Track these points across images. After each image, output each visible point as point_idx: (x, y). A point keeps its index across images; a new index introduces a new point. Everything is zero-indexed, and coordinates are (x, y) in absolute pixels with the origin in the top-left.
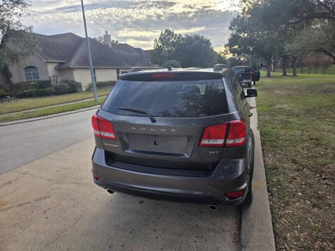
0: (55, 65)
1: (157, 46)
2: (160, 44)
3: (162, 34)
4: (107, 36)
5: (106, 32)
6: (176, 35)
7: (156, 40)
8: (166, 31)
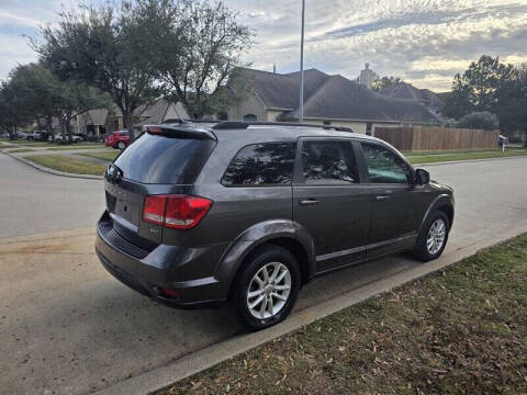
0: (277, 114)
1: (460, 85)
2: (464, 82)
3: (473, 65)
4: (367, 72)
5: (367, 66)
6: (502, 66)
7: (458, 76)
8: (483, 59)
